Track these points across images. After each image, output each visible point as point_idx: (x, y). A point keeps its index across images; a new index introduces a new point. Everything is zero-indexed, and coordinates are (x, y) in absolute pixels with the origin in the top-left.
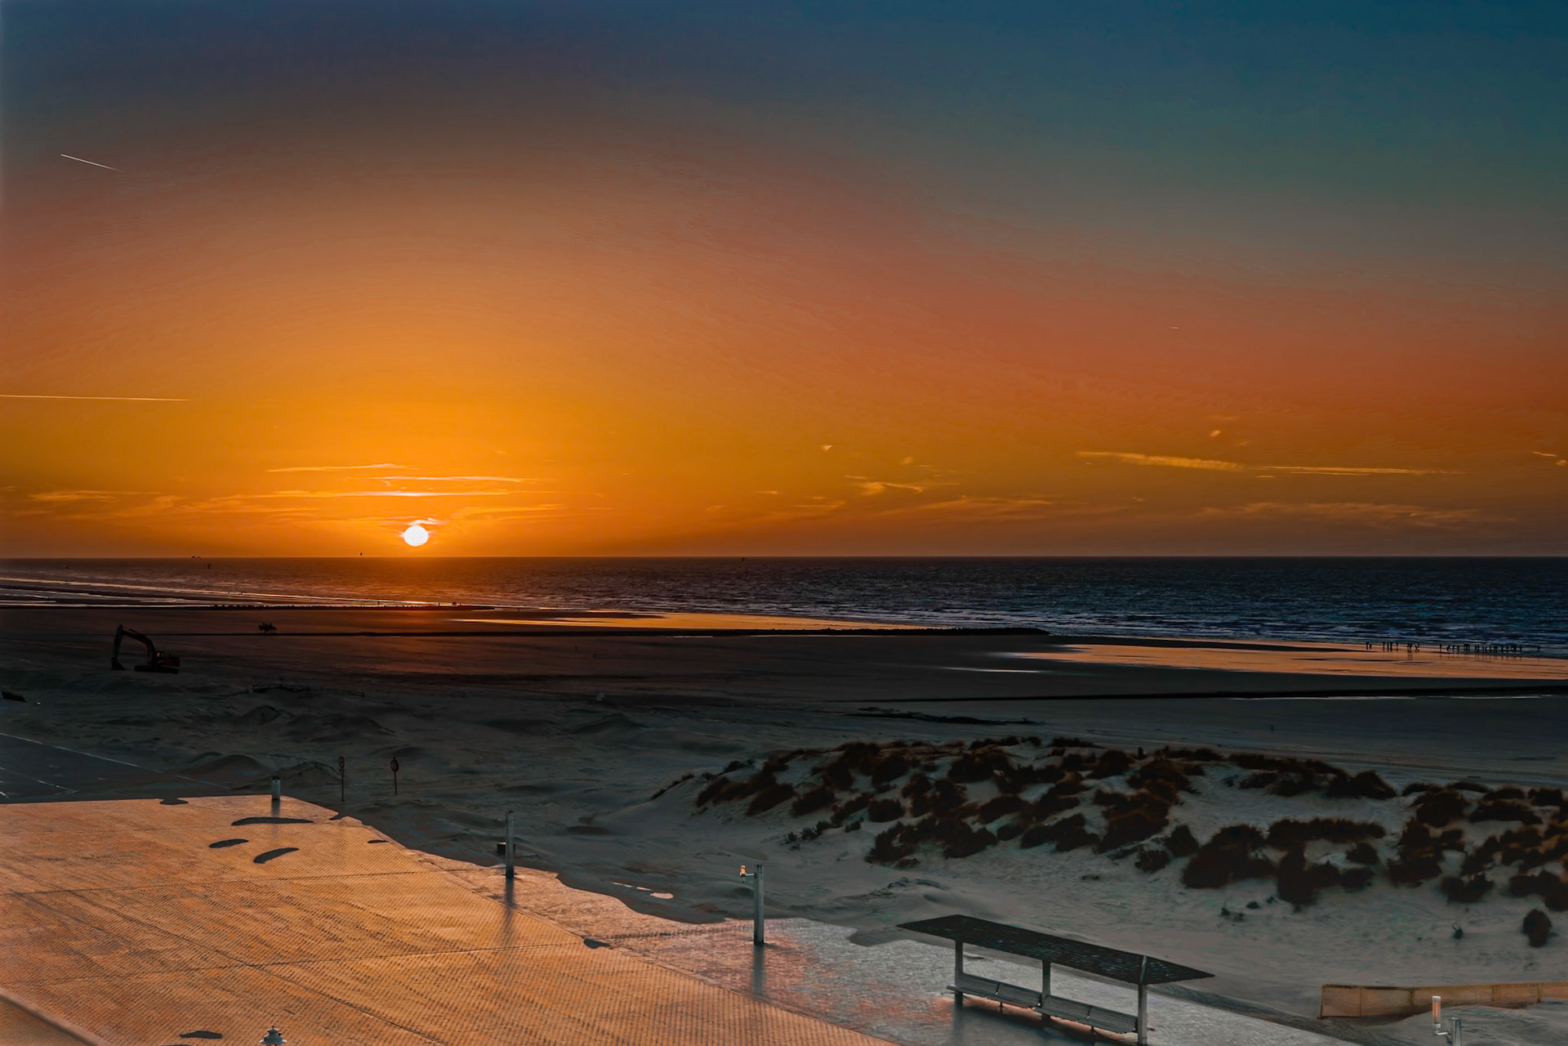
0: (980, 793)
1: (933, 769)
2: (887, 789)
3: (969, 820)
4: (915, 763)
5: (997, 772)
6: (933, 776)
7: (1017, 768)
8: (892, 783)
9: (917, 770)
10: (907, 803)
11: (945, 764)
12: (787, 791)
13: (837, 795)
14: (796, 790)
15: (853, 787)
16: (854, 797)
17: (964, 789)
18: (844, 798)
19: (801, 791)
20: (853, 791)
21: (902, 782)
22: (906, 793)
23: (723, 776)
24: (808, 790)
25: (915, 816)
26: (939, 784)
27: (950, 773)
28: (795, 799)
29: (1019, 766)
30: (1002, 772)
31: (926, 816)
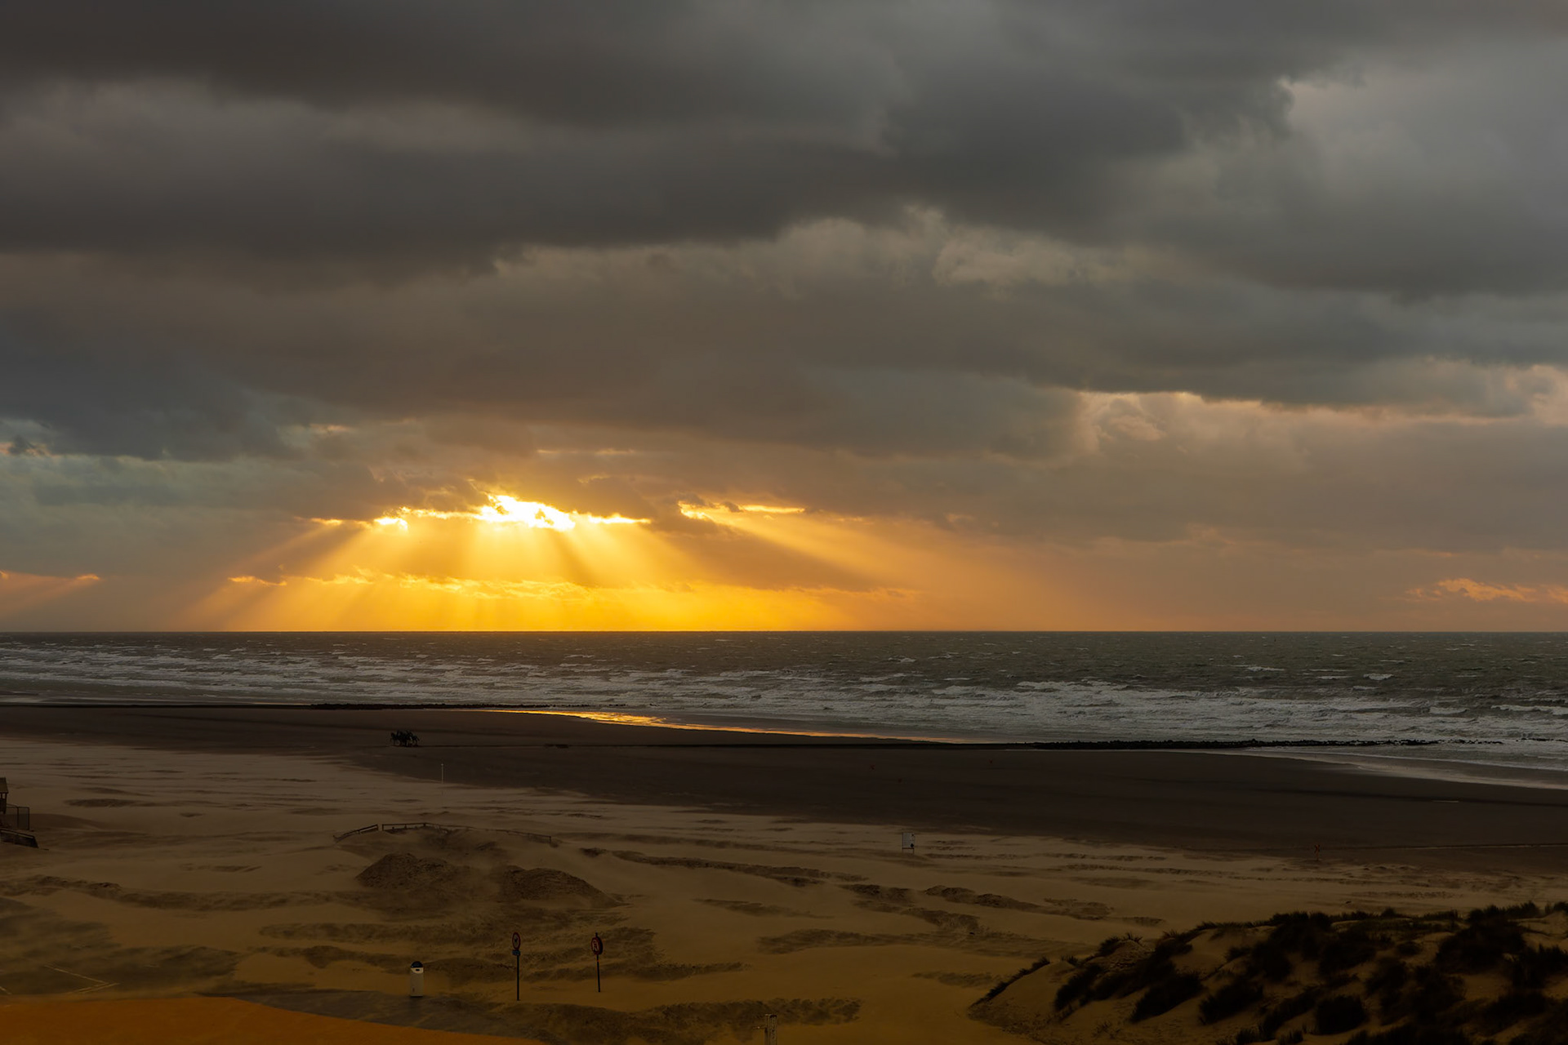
0: (1482, 988)
1: (1412, 950)
2: (1345, 981)
3: (1467, 1028)
4: (1385, 942)
5: (1508, 956)
6: (1412, 962)
7: (1537, 949)
8: (1352, 972)
9: (1388, 953)
10: (1372, 1004)
11: (1430, 943)
12: (1190, 985)
13: (1268, 991)
14: (1205, 984)
15: (1292, 978)
16: (1292, 994)
17: (1461, 982)
18: (1281, 993)
19: (1213, 986)
20: (1292, 984)
21: (1364, 971)
22: (1373, 986)
23: (1092, 961)
24: (1226, 982)
25: (1384, 1024)
26: (1422, 973)
27: (1439, 958)
28: (1204, 997)
29: (1541, 946)
30: (1515, 956)
31: (1400, 1023)
